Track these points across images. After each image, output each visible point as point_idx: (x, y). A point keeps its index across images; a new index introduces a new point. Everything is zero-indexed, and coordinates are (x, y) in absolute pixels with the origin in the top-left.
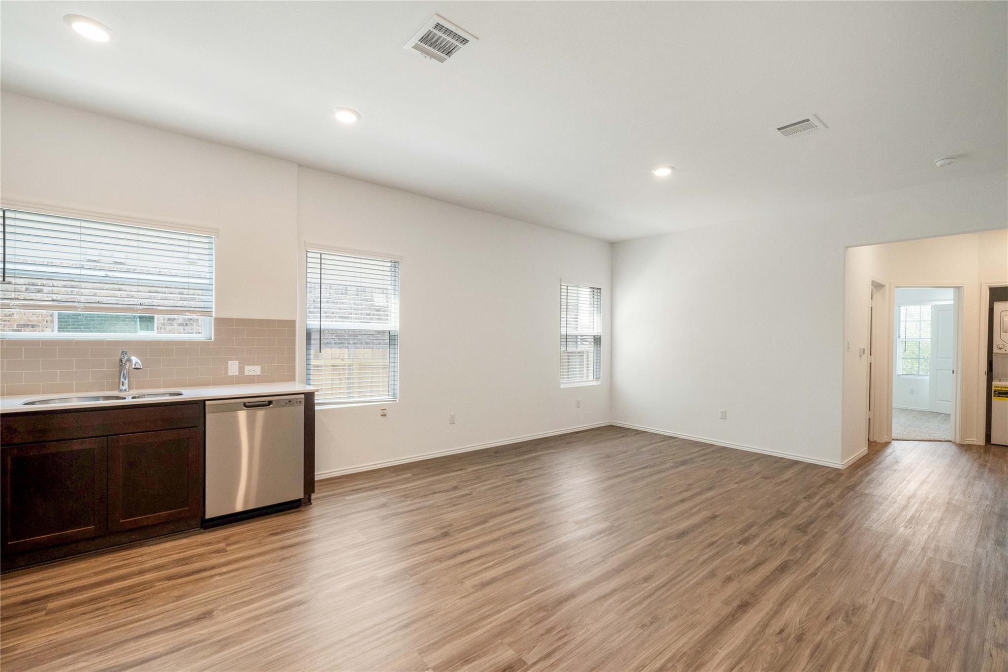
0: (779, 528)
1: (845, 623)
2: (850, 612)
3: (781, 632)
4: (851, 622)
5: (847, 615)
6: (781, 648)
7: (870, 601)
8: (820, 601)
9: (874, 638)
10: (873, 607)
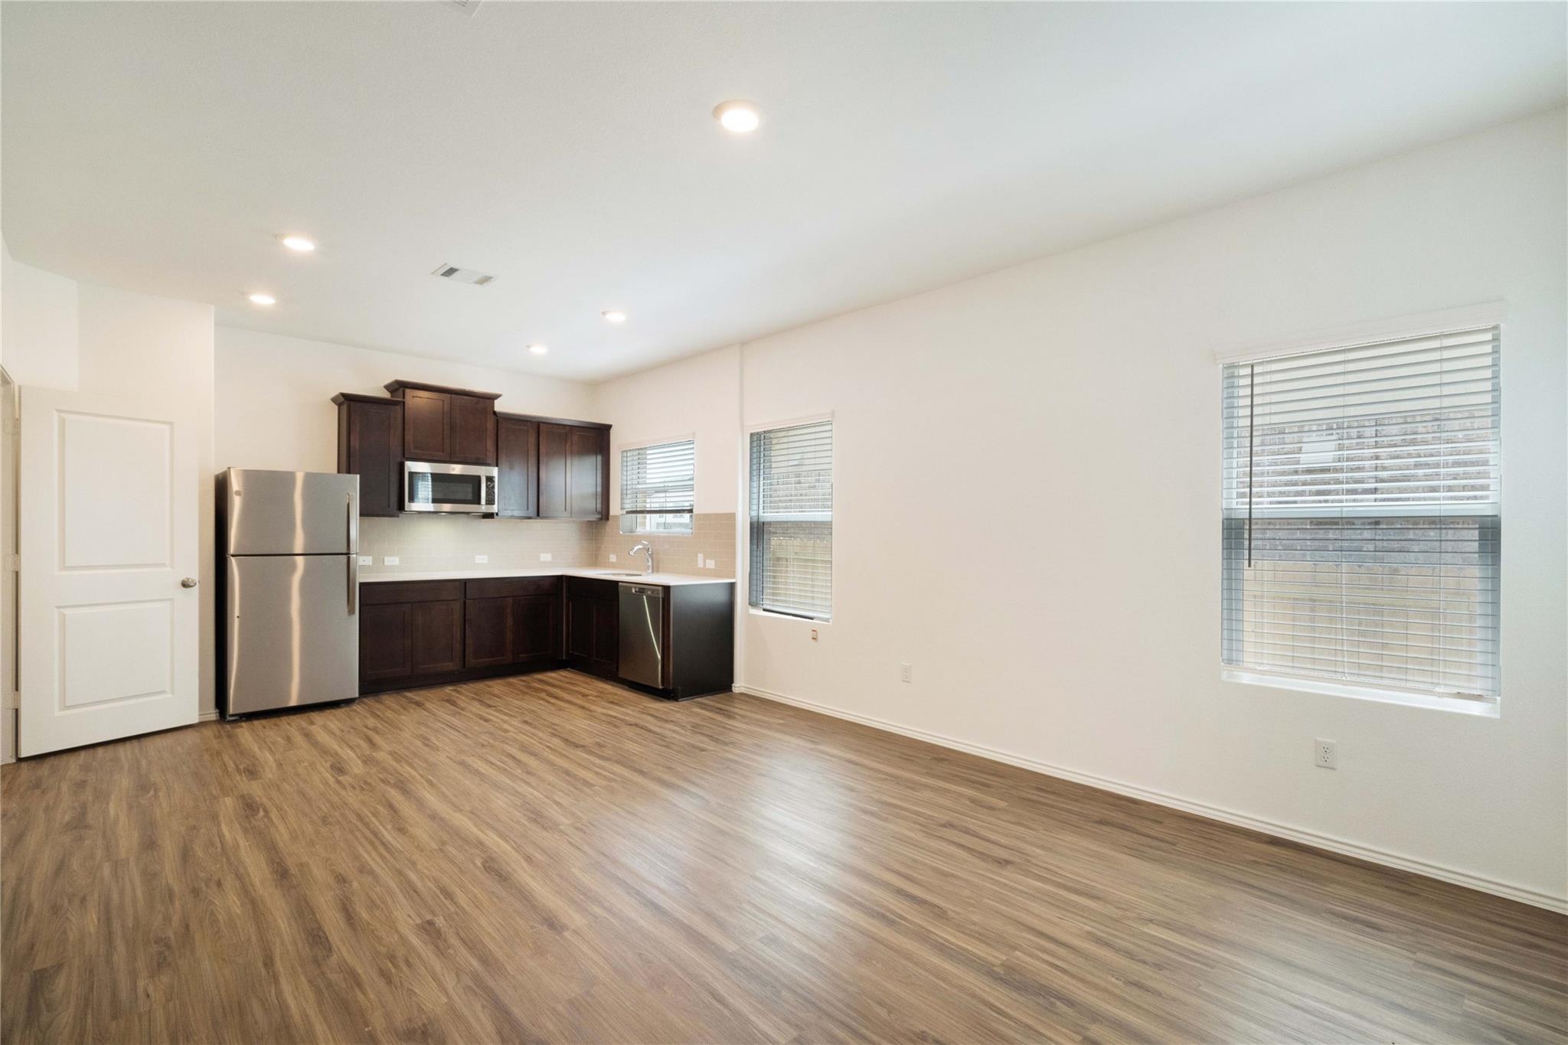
0: (447, 994)
1: (163, 937)
2: (167, 953)
3: (219, 884)
4: (156, 942)
5: (168, 946)
6: (202, 875)
7: (151, 990)
8: (217, 938)
9: (115, 947)
10: (141, 984)
